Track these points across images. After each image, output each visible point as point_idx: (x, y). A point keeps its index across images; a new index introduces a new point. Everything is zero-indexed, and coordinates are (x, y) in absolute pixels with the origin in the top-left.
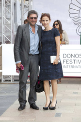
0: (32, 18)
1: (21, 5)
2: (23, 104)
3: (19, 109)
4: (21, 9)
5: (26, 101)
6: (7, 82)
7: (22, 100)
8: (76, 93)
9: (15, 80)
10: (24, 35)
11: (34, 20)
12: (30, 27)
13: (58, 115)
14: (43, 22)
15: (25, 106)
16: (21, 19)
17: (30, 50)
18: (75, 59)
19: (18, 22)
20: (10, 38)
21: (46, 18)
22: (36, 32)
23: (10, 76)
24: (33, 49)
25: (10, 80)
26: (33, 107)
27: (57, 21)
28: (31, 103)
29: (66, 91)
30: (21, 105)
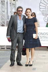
0: (19, 11)
1: (10, 3)
2: (13, 62)
3: (10, 66)
4: (10, 6)
5: (15, 61)
6: (3, 49)
7: (12, 60)
8: (44, 56)
9: (7, 48)
10: (14, 21)
11: (20, 12)
12: (18, 16)
13: (34, 69)
14: (27, 13)
15: (14, 63)
16: (10, 12)
17: (18, 30)
18: (43, 35)
19: (8, 13)
20: (4, 23)
21: (29, 11)
22: (22, 19)
23: (4, 46)
24: (19, 29)
25: (4, 48)
26: (19, 64)
27: (34, 13)
28: (18, 62)
29: (38, 55)
30: (12, 63)
